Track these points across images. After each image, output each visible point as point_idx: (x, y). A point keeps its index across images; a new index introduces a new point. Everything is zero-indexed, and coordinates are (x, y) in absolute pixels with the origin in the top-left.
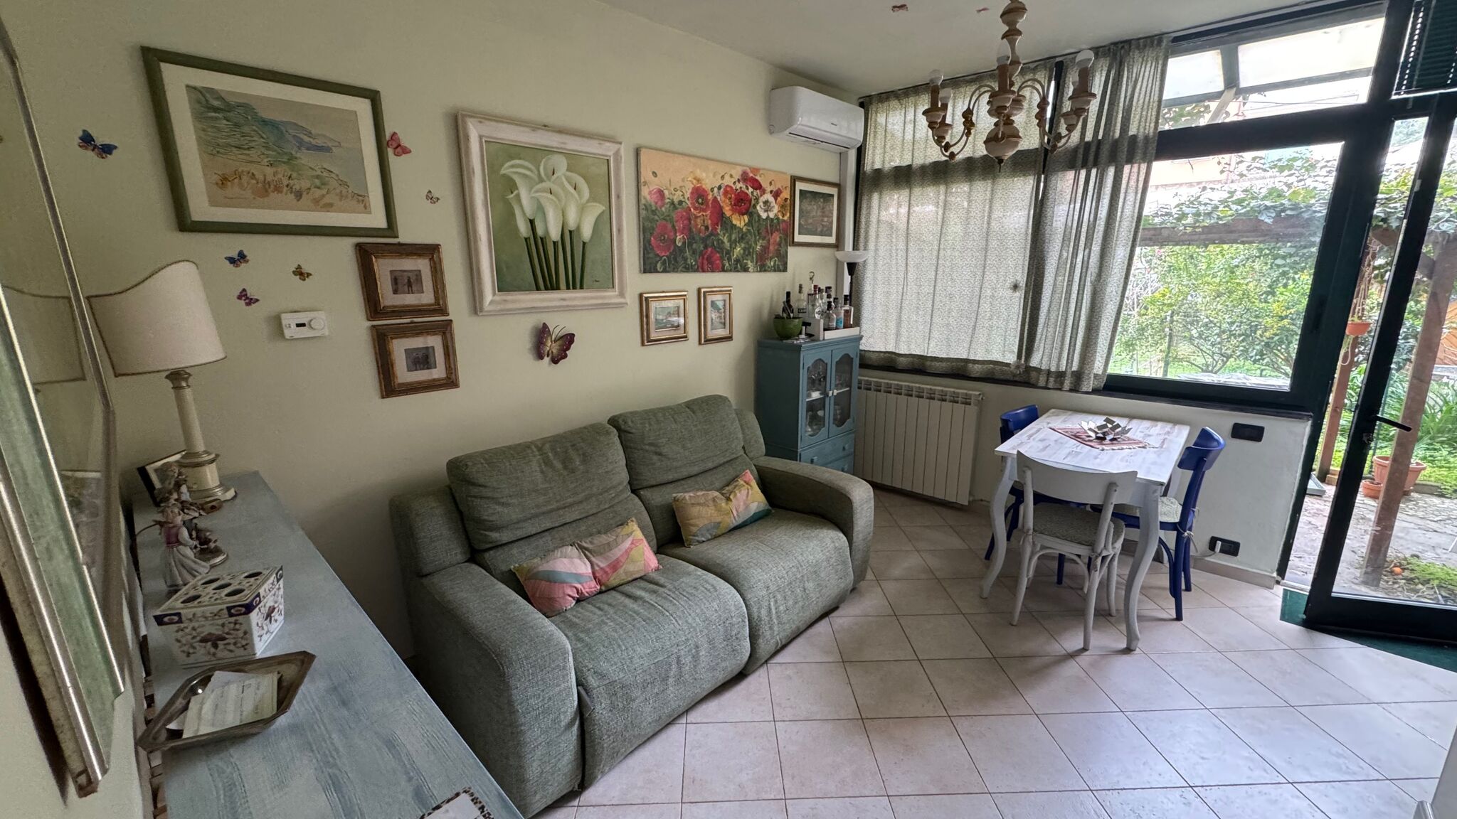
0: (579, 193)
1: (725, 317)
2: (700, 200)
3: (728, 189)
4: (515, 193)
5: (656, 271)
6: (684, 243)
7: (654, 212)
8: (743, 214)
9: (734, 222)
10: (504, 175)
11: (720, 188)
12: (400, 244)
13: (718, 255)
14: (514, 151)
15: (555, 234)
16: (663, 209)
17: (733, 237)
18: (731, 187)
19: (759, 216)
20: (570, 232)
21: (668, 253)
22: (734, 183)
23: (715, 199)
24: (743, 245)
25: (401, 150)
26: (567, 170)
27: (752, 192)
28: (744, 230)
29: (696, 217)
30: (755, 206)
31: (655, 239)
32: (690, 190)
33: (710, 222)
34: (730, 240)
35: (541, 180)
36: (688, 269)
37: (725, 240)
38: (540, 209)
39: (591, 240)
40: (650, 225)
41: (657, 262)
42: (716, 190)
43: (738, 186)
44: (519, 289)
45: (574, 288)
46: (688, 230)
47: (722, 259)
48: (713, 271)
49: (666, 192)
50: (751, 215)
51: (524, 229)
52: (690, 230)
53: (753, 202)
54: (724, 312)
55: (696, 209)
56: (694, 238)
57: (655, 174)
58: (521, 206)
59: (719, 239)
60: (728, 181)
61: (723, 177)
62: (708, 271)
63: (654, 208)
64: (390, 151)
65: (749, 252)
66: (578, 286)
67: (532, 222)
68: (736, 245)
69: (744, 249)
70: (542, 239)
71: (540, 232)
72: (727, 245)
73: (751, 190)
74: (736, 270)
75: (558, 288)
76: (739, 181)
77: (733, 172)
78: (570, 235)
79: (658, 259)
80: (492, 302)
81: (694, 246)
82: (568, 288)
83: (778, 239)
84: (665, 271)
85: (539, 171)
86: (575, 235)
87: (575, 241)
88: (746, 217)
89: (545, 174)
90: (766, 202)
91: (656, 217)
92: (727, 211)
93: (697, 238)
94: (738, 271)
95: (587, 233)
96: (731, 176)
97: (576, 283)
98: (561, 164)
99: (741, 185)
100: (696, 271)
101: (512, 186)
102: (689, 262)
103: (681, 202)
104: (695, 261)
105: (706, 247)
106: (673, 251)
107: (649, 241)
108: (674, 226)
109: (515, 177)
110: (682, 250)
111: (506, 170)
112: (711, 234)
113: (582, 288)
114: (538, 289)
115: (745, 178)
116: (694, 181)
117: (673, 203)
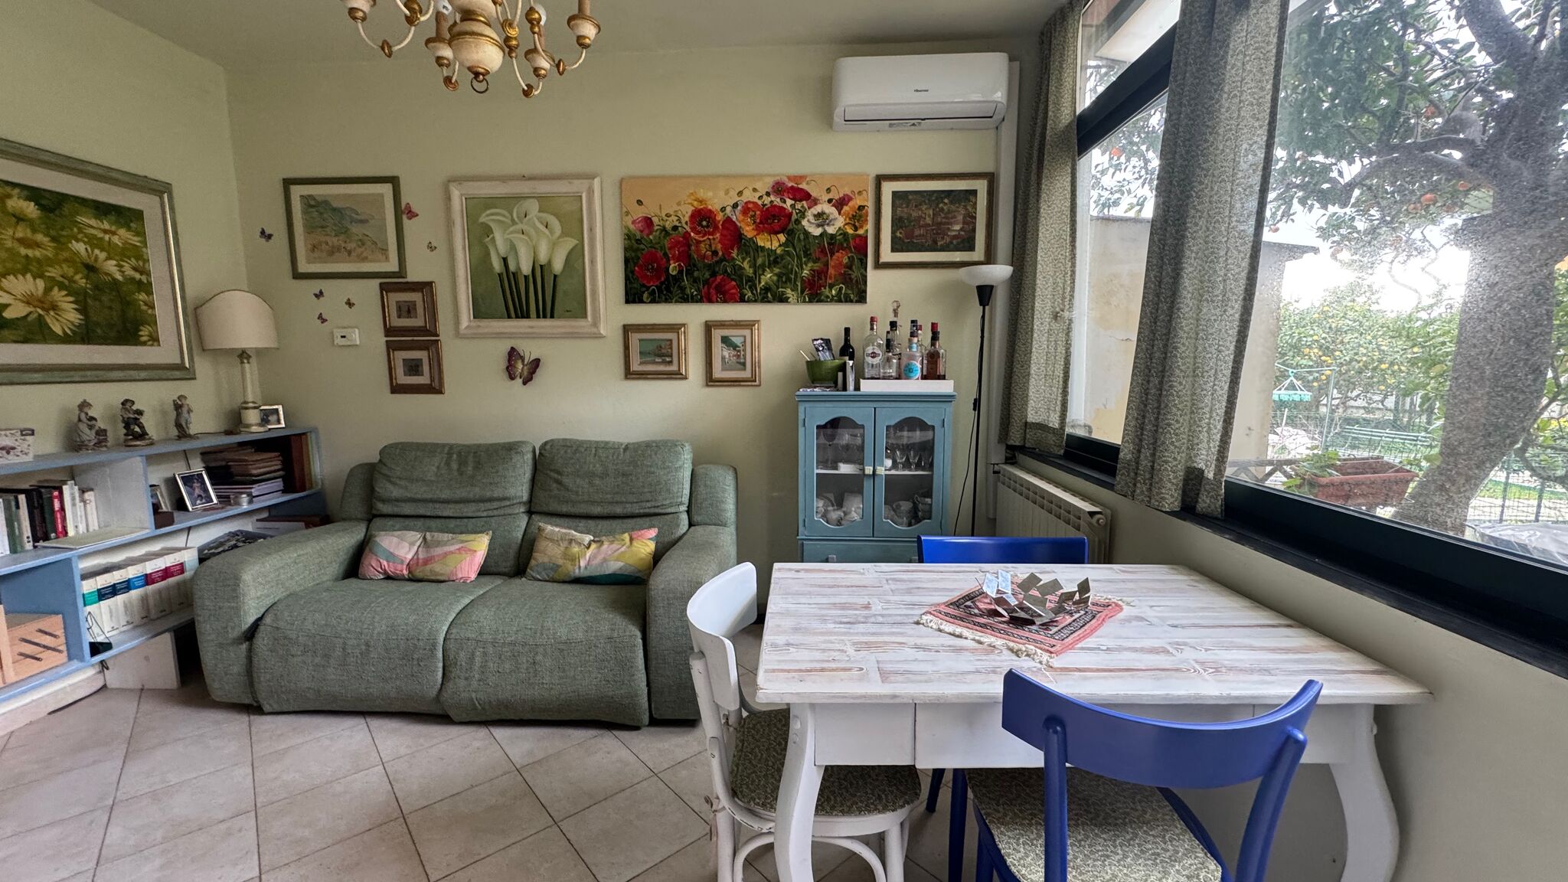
0: (552, 233)
1: (745, 356)
2: (704, 223)
3: (750, 206)
4: (491, 236)
5: (641, 301)
6: (681, 272)
7: (638, 241)
8: (776, 233)
9: (761, 243)
10: (482, 223)
11: (735, 206)
12: (407, 283)
13: (734, 283)
14: (490, 202)
15: (526, 269)
16: (651, 237)
17: (759, 261)
18: (755, 203)
19: (807, 233)
20: (541, 266)
21: (658, 283)
22: (760, 197)
23: (728, 220)
24: (777, 270)
25: (412, 215)
26: (540, 211)
27: (793, 206)
28: (778, 251)
29: (698, 242)
30: (798, 222)
31: (640, 267)
32: (690, 213)
33: (719, 246)
34: (753, 265)
35: (514, 222)
36: (686, 299)
37: (746, 265)
38: (513, 248)
39: (562, 273)
40: (633, 254)
41: (644, 292)
42: (729, 209)
43: (767, 200)
44: (492, 316)
45: (545, 317)
46: (685, 257)
47: (740, 287)
48: (725, 301)
49: (655, 220)
50: (790, 234)
51: (497, 265)
52: (689, 256)
53: (794, 217)
54: (744, 350)
55: (698, 233)
56: (695, 265)
57: (640, 202)
58: (495, 246)
59: (734, 266)
60: (749, 196)
61: (740, 193)
62: (717, 302)
63: (638, 237)
64: (404, 217)
65: (789, 280)
66: (549, 315)
67: (505, 260)
68: (764, 271)
69: (779, 276)
70: (513, 274)
71: (512, 267)
72: (750, 271)
73: (789, 202)
74: (764, 300)
75: (528, 316)
76: (768, 194)
77: (758, 186)
78: (541, 270)
79: (644, 289)
80: (468, 327)
81: (696, 274)
82: (538, 317)
83: (845, 260)
84: (653, 301)
85: (512, 216)
86: (545, 268)
87: (545, 273)
88: (782, 238)
89: (518, 217)
90: (819, 216)
91: (642, 246)
92: (748, 231)
93: (700, 265)
94: (769, 302)
95: (558, 266)
96: (755, 190)
97: (547, 312)
98: (533, 207)
99: (772, 198)
100: (700, 301)
101: (488, 231)
102: (688, 291)
103: (675, 228)
104: (698, 290)
105: (714, 274)
106: (665, 280)
107: (633, 272)
108: (665, 254)
109: (492, 225)
110: (677, 279)
111: (482, 219)
112: (721, 260)
113: (552, 316)
114: (509, 317)
115: (779, 189)
116: (695, 203)
117: (664, 229)
